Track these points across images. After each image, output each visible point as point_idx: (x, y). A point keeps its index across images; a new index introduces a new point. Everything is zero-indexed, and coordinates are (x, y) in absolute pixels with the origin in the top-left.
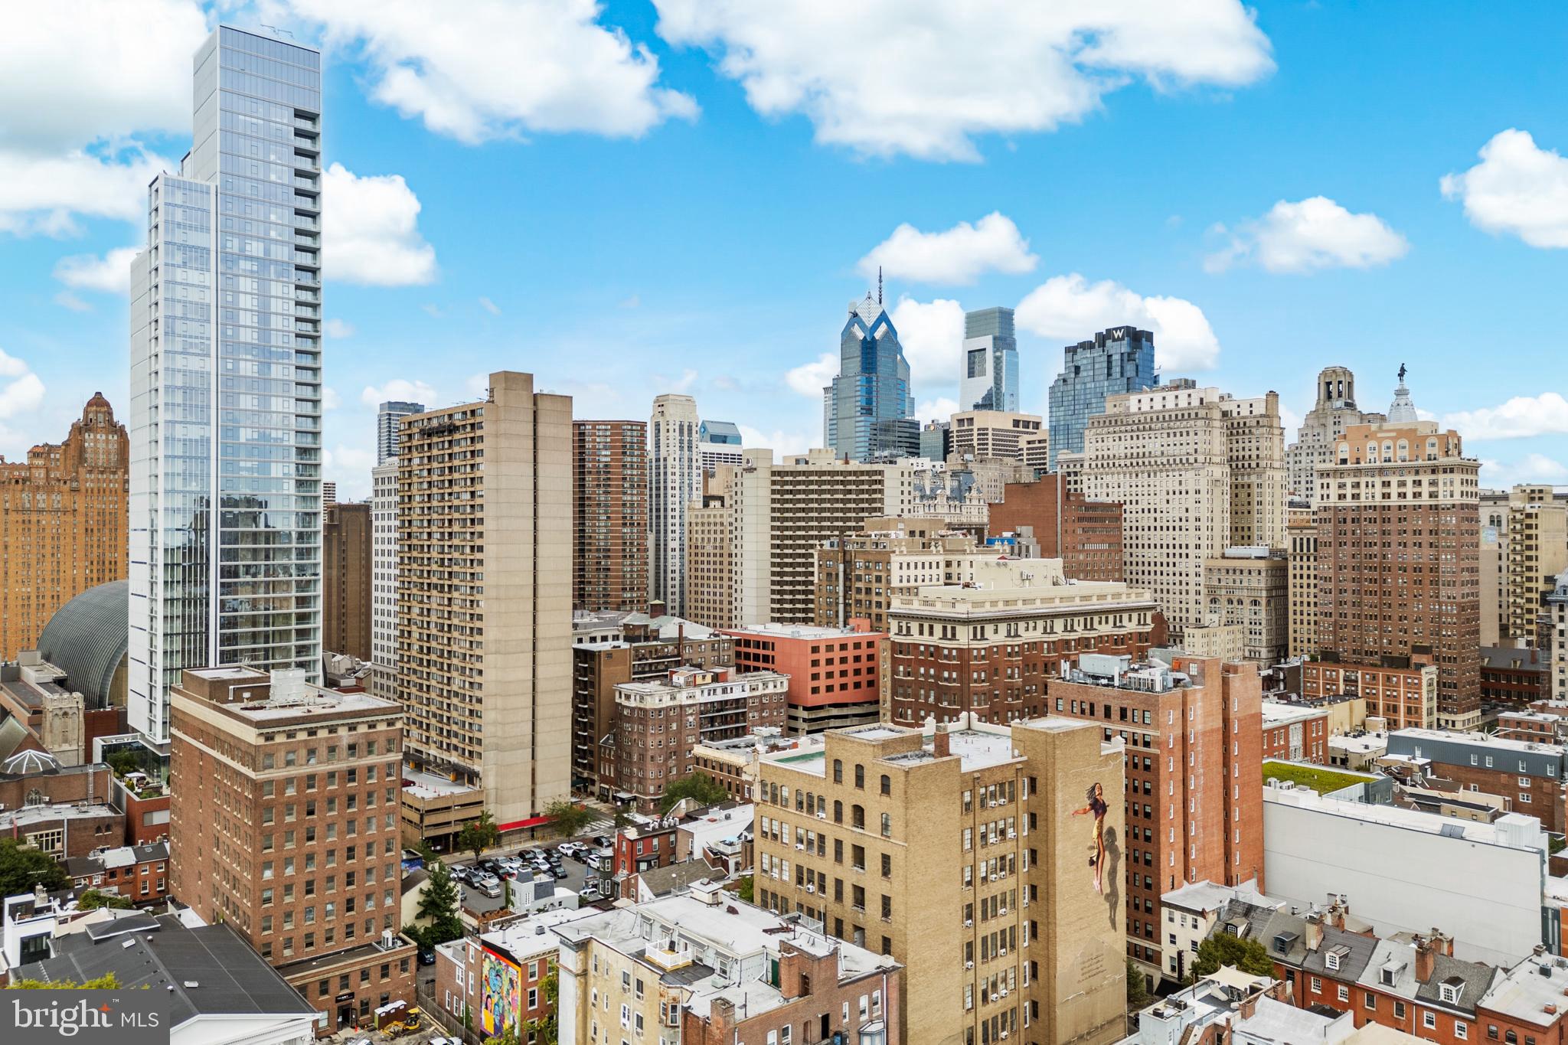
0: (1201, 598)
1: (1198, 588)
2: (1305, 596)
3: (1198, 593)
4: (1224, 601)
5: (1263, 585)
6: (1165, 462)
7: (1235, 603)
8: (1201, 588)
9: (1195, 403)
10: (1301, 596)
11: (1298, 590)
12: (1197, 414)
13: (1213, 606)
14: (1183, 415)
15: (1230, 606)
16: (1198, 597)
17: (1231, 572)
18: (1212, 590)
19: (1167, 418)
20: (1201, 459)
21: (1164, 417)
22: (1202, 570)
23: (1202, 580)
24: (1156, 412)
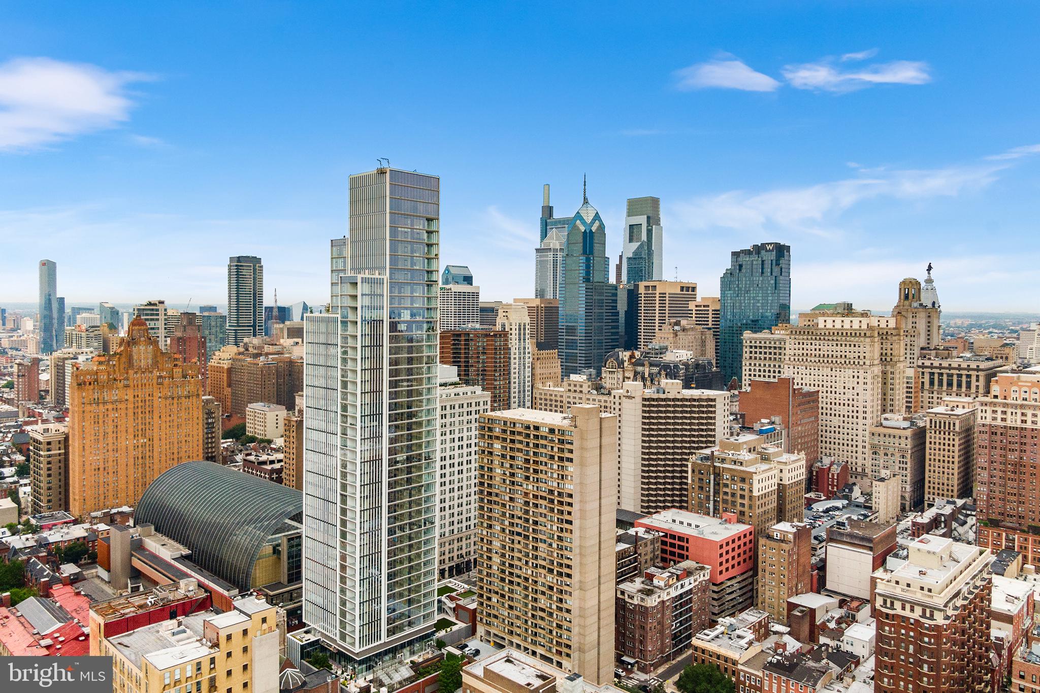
0: (866, 450)
1: (864, 444)
2: (937, 455)
3: (864, 447)
4: (882, 453)
5: (909, 446)
6: (843, 363)
7: (889, 456)
8: (866, 444)
9: (864, 326)
10: (934, 455)
11: (932, 451)
12: (865, 334)
13: (874, 456)
14: (856, 333)
15: (886, 457)
16: (864, 450)
17: (887, 436)
18: (873, 446)
19: (845, 334)
20: (868, 363)
21: (842, 334)
22: (867, 433)
23: (867, 439)
24: (836, 329)
